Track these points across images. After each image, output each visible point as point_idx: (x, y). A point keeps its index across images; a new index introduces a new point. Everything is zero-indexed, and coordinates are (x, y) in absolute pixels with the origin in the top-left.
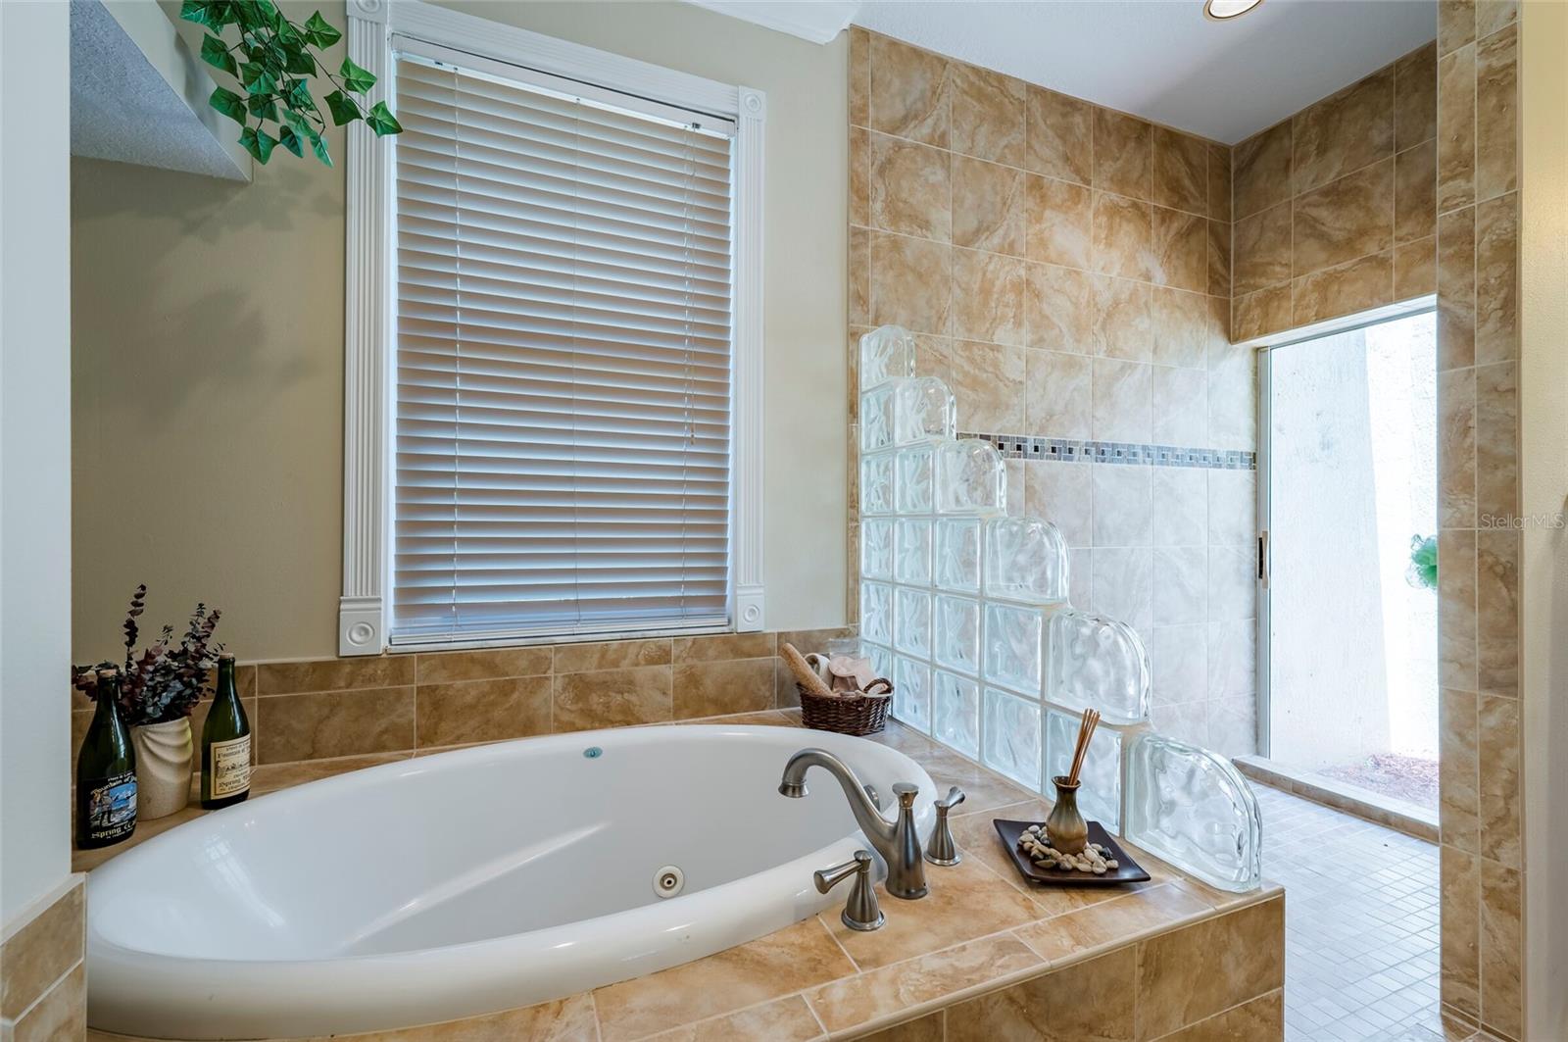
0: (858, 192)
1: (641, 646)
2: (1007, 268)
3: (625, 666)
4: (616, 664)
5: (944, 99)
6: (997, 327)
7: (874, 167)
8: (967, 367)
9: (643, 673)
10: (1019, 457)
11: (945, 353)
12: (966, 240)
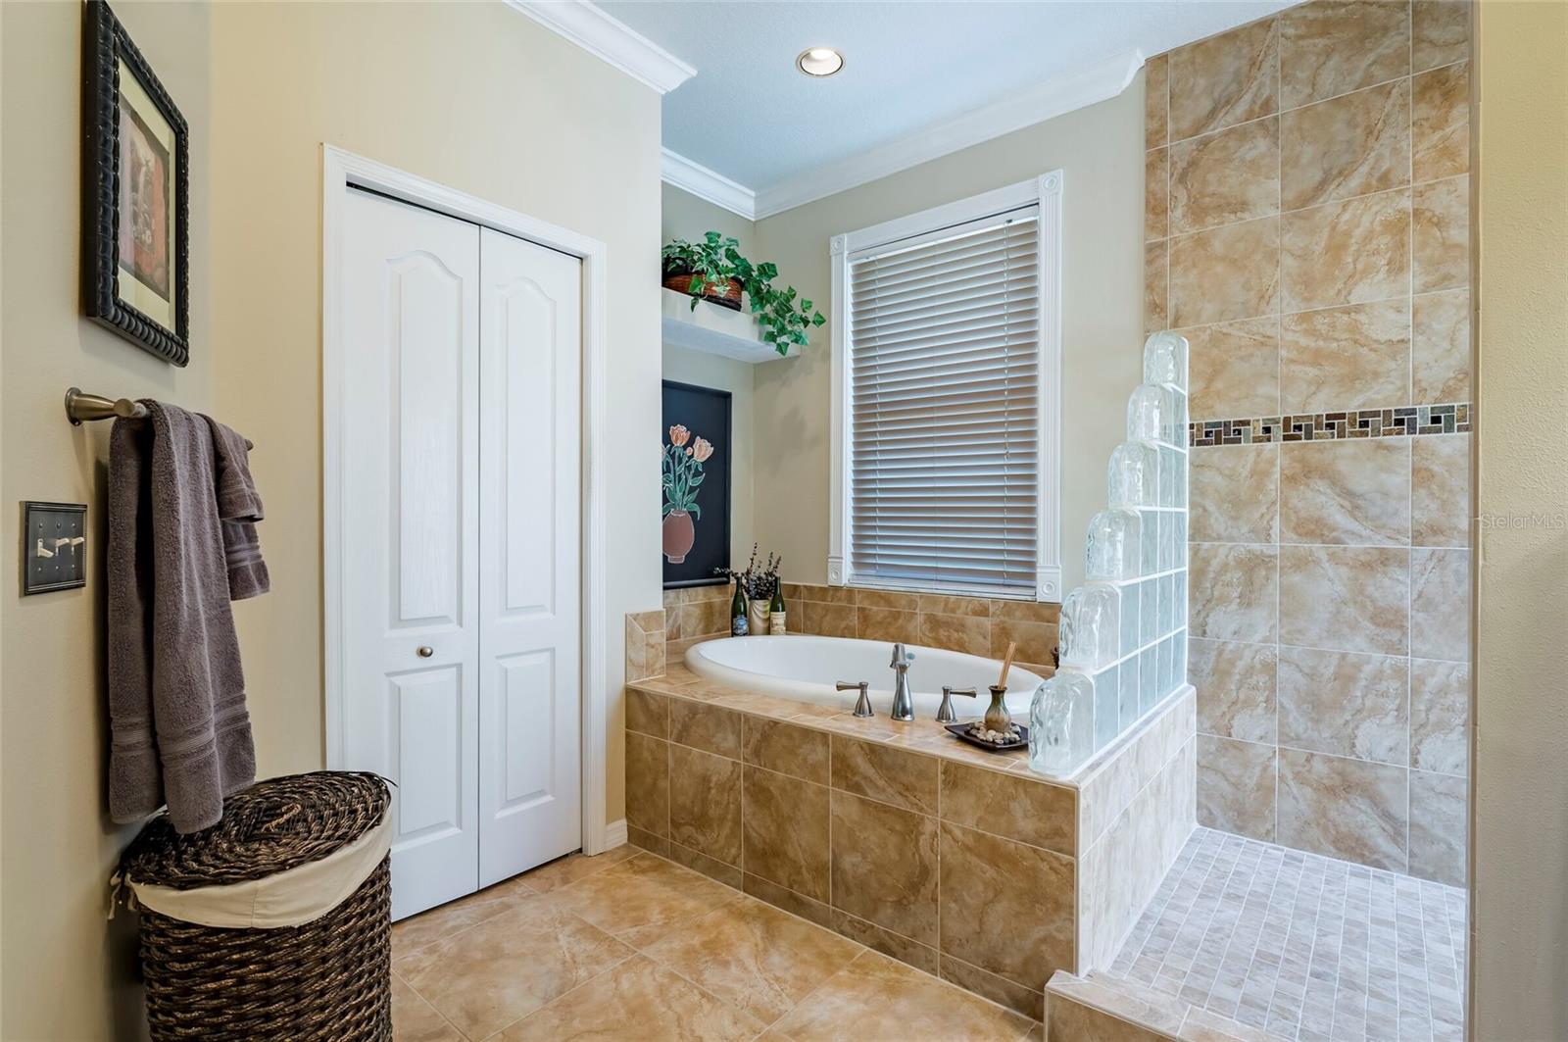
0: (1155, 208)
3: (959, 614)
7: (1174, 178)
8: (1304, 341)
9: (971, 620)
11: (1269, 333)
12: (1302, 204)
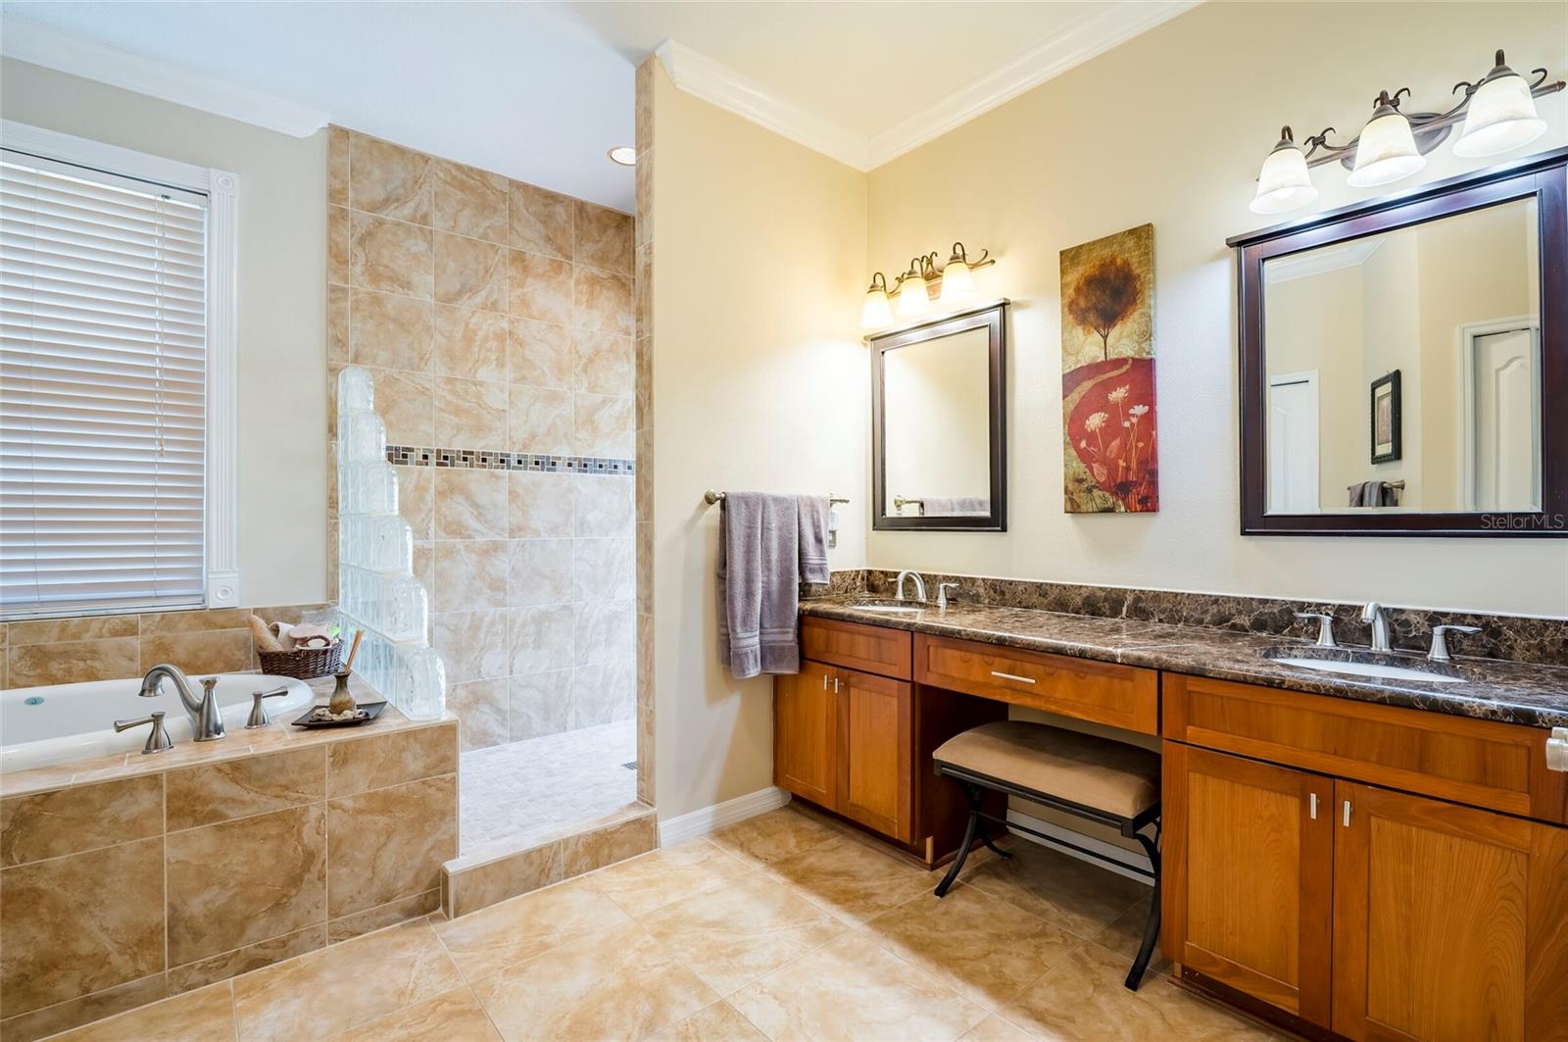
0: (337, 257)
1: (105, 622)
2: (490, 322)
3: (87, 638)
4: (77, 636)
5: (426, 188)
6: (479, 367)
7: (353, 239)
8: (449, 397)
9: (107, 644)
10: (503, 468)
11: (428, 387)
12: (448, 300)
